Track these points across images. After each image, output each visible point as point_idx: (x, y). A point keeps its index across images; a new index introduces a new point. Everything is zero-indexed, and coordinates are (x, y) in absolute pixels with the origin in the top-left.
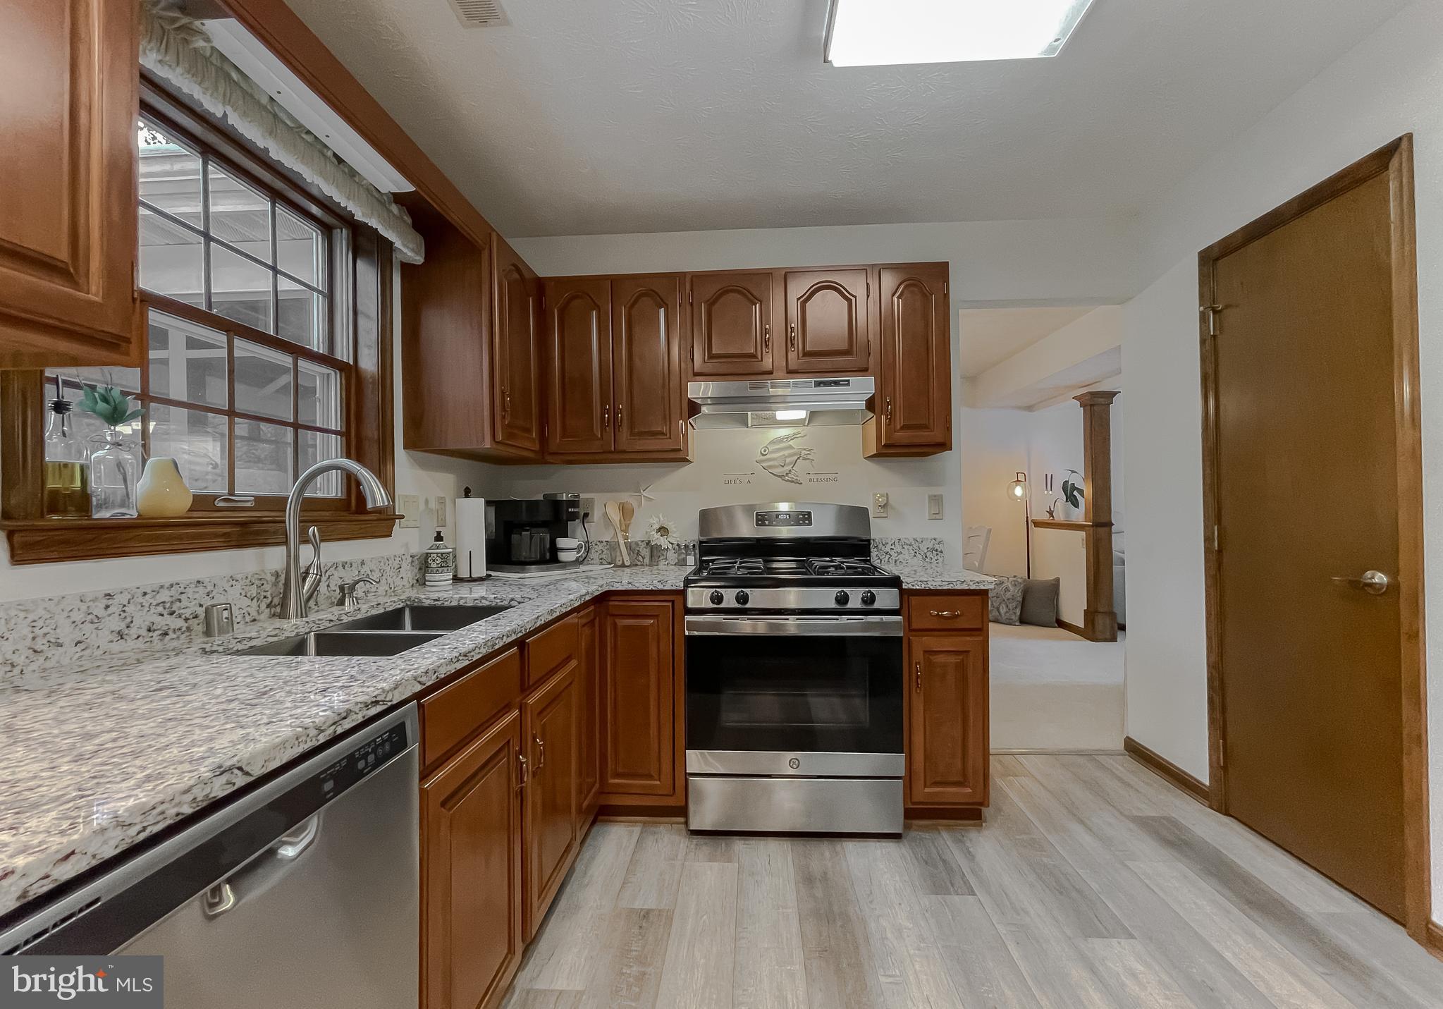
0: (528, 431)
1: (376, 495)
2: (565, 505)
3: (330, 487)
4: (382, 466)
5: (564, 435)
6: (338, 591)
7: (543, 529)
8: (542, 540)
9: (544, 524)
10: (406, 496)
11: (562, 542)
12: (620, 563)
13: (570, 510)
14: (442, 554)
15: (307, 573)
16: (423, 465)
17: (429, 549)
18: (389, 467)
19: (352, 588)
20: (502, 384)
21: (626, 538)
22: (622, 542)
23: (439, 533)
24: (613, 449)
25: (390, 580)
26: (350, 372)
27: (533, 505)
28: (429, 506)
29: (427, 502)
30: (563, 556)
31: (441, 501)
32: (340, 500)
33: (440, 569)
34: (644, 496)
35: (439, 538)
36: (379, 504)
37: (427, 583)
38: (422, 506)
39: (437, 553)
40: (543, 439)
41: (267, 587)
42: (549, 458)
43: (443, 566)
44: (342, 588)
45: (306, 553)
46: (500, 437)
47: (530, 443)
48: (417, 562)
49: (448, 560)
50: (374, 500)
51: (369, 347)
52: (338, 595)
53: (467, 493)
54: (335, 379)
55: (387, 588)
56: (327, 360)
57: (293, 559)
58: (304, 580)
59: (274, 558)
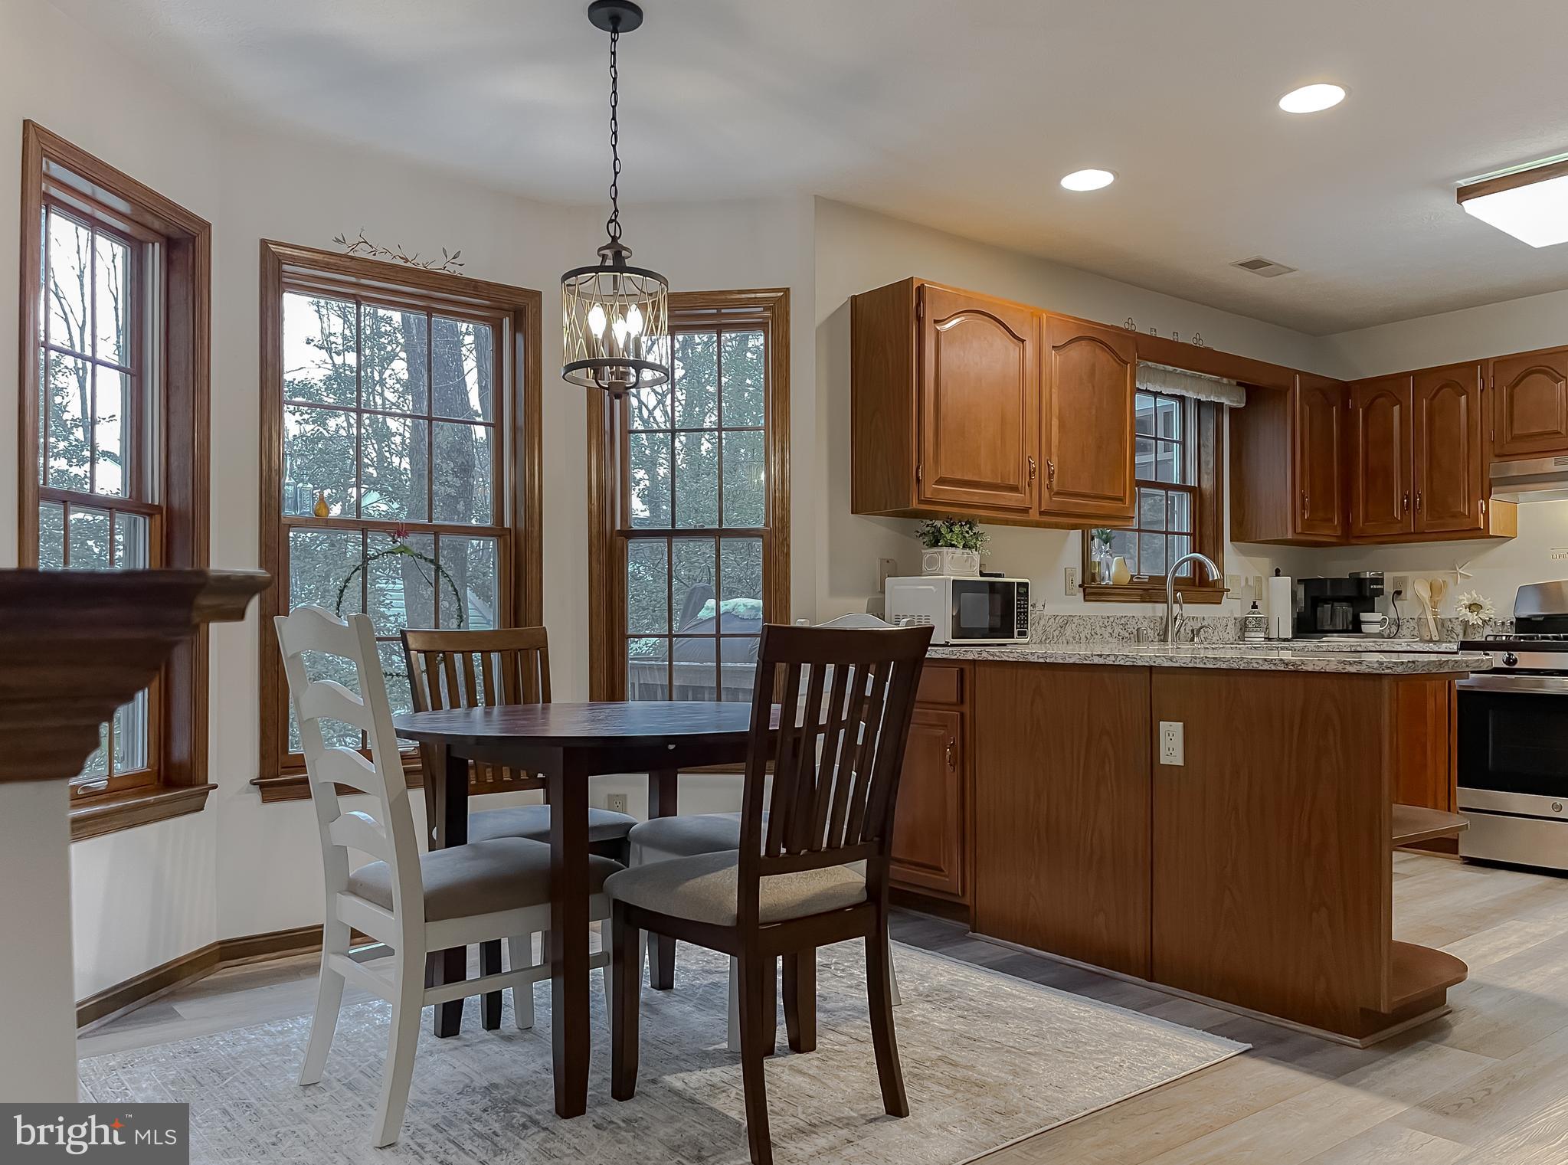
0: (1331, 520)
1: (1214, 573)
2: (1368, 581)
3: (1185, 572)
4: (1216, 556)
5: (1366, 519)
6: (1190, 633)
7: (1345, 604)
8: (1345, 613)
9: (1346, 599)
10: (1232, 576)
11: (1365, 616)
12: (1428, 638)
13: (1372, 587)
14: (1256, 618)
15: (1176, 619)
16: (1244, 553)
17: (1248, 614)
18: (1220, 555)
19: (1199, 631)
20: (1302, 487)
21: (1435, 613)
22: (1430, 617)
23: (1254, 603)
24: (1413, 531)
25: (1220, 633)
26: (1196, 492)
27: (1337, 582)
28: (1249, 583)
29: (1247, 579)
30: (1365, 628)
31: (1258, 580)
32: (1190, 578)
33: (1255, 629)
34: (1460, 573)
35: (1254, 606)
36: (1216, 578)
37: (1246, 639)
38: (1243, 583)
39: (1253, 617)
40: (1346, 524)
41: (1157, 624)
42: (1354, 541)
43: (1257, 627)
44: (1193, 631)
45: (1176, 607)
46: (1299, 530)
47: (1331, 531)
48: (1238, 624)
49: (1262, 624)
50: (1213, 576)
51: (1208, 474)
52: (1190, 635)
53: (1278, 573)
54: (1186, 497)
55: (1218, 638)
56: (1182, 488)
57: (1170, 610)
58: (1175, 621)
59: (1160, 609)
